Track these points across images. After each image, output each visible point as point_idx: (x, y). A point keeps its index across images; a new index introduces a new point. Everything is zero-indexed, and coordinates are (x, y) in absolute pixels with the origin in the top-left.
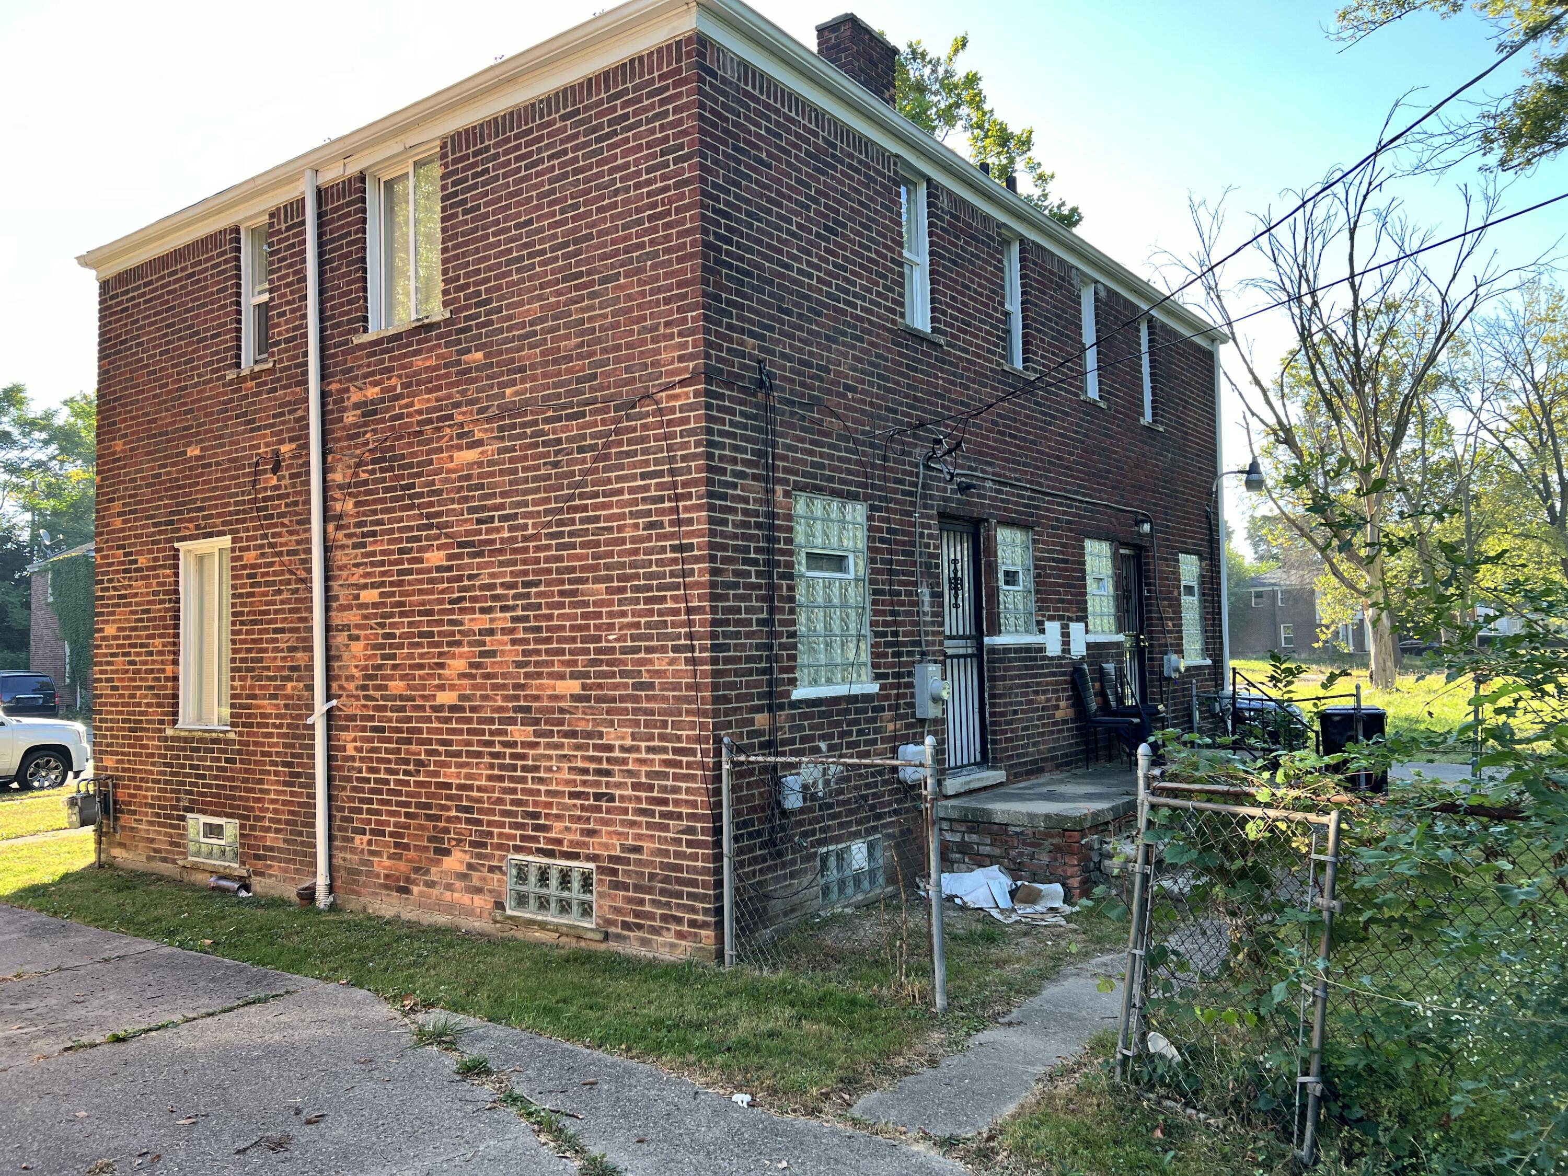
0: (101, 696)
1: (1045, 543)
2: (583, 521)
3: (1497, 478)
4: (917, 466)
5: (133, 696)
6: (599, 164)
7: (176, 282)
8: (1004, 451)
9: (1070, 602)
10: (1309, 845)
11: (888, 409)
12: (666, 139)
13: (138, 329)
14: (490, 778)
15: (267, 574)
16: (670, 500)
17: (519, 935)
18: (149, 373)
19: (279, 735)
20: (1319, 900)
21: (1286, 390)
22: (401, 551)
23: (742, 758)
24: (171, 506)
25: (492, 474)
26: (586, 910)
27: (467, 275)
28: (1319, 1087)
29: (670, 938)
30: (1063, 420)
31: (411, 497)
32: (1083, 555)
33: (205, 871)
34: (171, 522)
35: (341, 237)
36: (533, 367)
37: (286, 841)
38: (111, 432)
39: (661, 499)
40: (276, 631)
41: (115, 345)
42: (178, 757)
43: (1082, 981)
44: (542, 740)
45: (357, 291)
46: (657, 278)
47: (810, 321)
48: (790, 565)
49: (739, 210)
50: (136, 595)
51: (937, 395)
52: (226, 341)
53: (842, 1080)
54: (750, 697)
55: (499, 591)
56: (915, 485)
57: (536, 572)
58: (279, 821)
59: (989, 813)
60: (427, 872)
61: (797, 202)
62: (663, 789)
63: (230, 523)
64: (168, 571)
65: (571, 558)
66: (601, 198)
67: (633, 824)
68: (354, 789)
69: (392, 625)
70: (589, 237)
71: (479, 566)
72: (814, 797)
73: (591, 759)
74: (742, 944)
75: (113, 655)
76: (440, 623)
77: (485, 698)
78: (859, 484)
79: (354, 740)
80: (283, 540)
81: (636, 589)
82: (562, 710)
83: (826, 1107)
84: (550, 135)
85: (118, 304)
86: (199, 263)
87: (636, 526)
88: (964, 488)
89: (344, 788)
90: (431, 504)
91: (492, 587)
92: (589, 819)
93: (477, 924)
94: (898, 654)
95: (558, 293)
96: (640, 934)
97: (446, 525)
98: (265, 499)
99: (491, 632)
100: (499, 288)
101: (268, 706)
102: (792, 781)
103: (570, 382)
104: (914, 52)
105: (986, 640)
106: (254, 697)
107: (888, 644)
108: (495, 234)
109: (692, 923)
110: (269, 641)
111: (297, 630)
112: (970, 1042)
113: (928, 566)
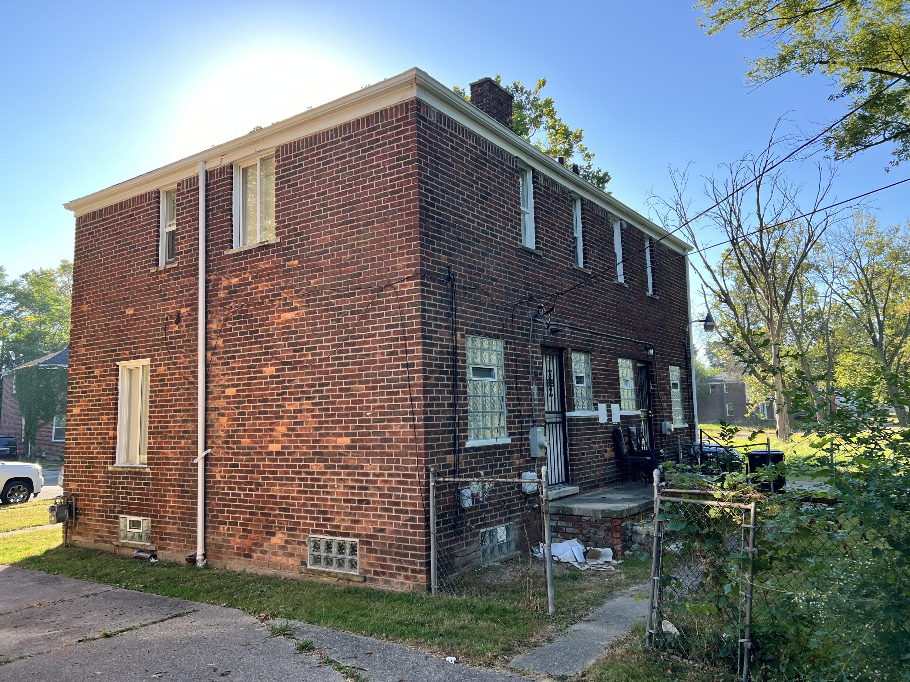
0: (69, 448)
1: (597, 360)
2: (353, 351)
3: (843, 320)
4: (529, 320)
5: (89, 448)
6: (364, 163)
7: (122, 219)
8: (575, 311)
9: (611, 393)
10: (741, 520)
11: (514, 290)
12: (400, 153)
13: (99, 244)
14: (299, 492)
15: (171, 379)
16: (401, 340)
17: (315, 579)
18: (104, 269)
19: (176, 470)
20: (747, 548)
21: (725, 271)
22: (250, 367)
23: (441, 479)
24: (115, 341)
25: (303, 326)
26: (353, 565)
27: (290, 220)
28: (750, 644)
29: (401, 579)
30: (605, 294)
31: (256, 337)
32: (618, 367)
33: (129, 548)
34: (115, 351)
35: (218, 198)
36: (326, 269)
37: (179, 529)
38: (80, 300)
39: (397, 339)
40: (175, 411)
41: (84, 253)
42: (115, 483)
43: (625, 599)
44: (329, 471)
45: (227, 226)
46: (395, 224)
47: (474, 245)
48: (464, 374)
49: (437, 189)
50: (92, 391)
51: (540, 283)
52: (150, 252)
53: (503, 649)
54: (444, 446)
55: (305, 389)
56: (528, 330)
57: (326, 378)
58: (175, 518)
59: (571, 509)
60: (262, 545)
61: (467, 184)
62: (397, 497)
63: (150, 351)
64: (112, 378)
65: (346, 371)
66: (365, 181)
67: (380, 516)
68: (220, 499)
69: (244, 408)
70: (358, 202)
71: (294, 375)
72: (477, 501)
73: (357, 481)
74: (441, 582)
75: (77, 425)
76: (271, 406)
77: (296, 447)
78: (500, 330)
79: (221, 472)
80: (181, 361)
81: (383, 387)
82: (340, 454)
83: (496, 662)
84: (336, 148)
85: (87, 230)
86: (136, 209)
87: (383, 354)
88: (554, 332)
89: (214, 499)
90: (268, 342)
91: (301, 386)
92: (355, 514)
93: (290, 574)
94: (521, 422)
95: (340, 231)
96: (384, 577)
97: (275, 353)
98: (171, 338)
99: (301, 411)
100: (308, 227)
101: (169, 453)
102: (467, 492)
103: (346, 277)
104: (516, 87)
105: (568, 414)
106: (162, 448)
107: (516, 417)
108: (305, 198)
109: (414, 571)
110: (171, 417)
111: (188, 410)
112: (568, 630)
113: (536, 374)
